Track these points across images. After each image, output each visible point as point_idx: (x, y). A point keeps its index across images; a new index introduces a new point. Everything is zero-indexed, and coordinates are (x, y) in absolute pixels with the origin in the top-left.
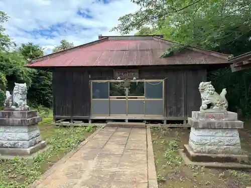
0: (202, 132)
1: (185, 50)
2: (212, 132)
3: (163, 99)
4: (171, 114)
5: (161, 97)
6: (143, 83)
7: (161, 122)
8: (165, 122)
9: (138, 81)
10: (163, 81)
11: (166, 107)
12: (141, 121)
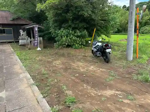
0: (21, 40)
1: (18, 18)
2: (23, 40)
3: (13, 35)
4: (16, 40)
5: (12, 34)
6: (4, 29)
7: (13, 42)
8: (14, 42)
9: (2, 28)
10: (12, 28)
11: (14, 37)
12: (6, 42)
